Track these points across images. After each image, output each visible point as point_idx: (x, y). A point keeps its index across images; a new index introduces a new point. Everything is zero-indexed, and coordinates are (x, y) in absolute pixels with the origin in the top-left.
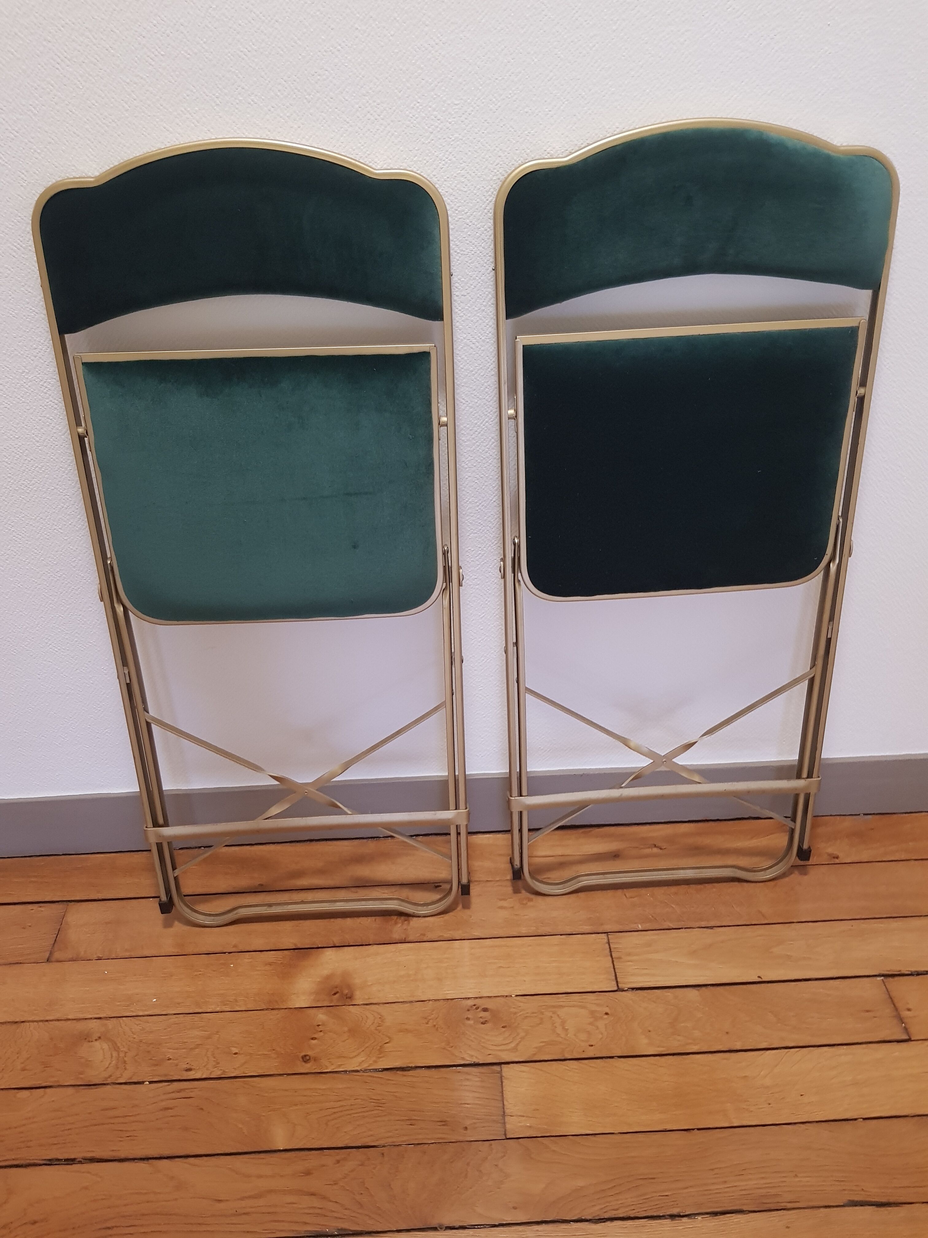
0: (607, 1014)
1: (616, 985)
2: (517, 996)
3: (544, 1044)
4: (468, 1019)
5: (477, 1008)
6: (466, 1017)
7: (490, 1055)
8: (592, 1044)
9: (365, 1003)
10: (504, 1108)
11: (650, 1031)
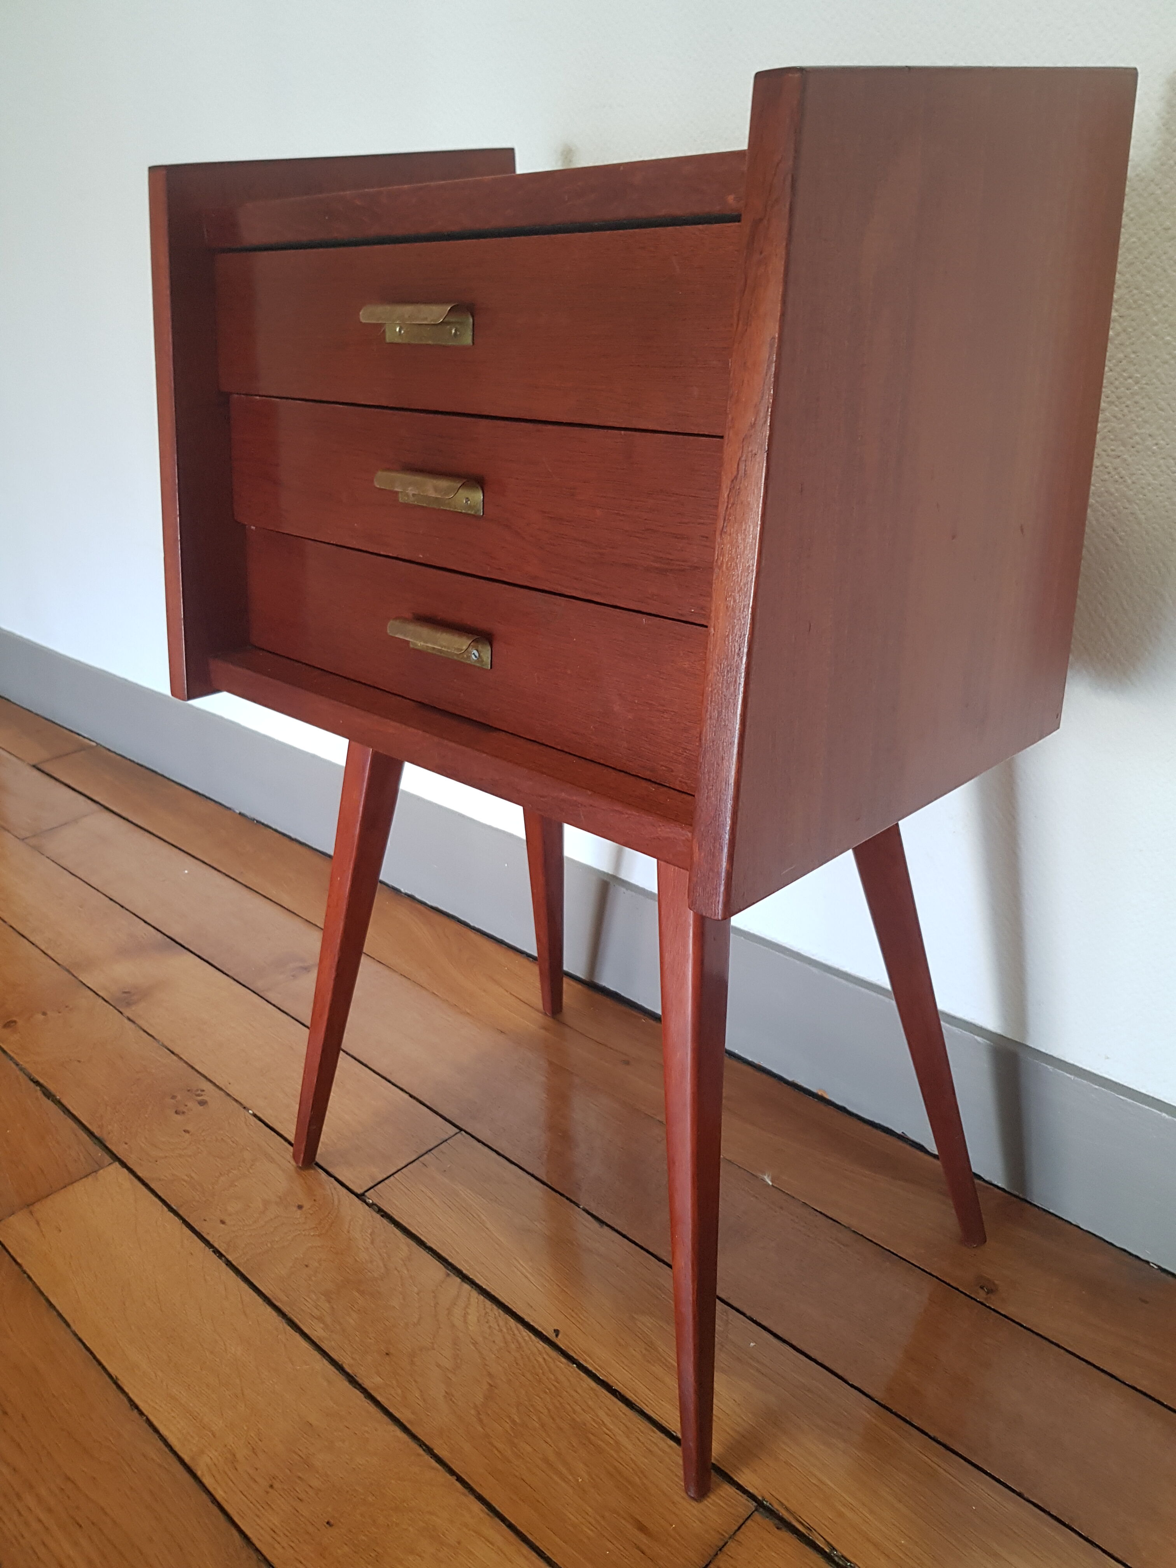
0: (300, 1207)
1: (366, 1189)
2: (255, 1115)
3: (186, 1178)
4: (174, 1097)
5: (199, 1095)
6: (175, 1095)
7: (126, 1143)
8: (227, 1221)
9: (132, 1018)
10: (39, 1200)
11: (307, 1266)
